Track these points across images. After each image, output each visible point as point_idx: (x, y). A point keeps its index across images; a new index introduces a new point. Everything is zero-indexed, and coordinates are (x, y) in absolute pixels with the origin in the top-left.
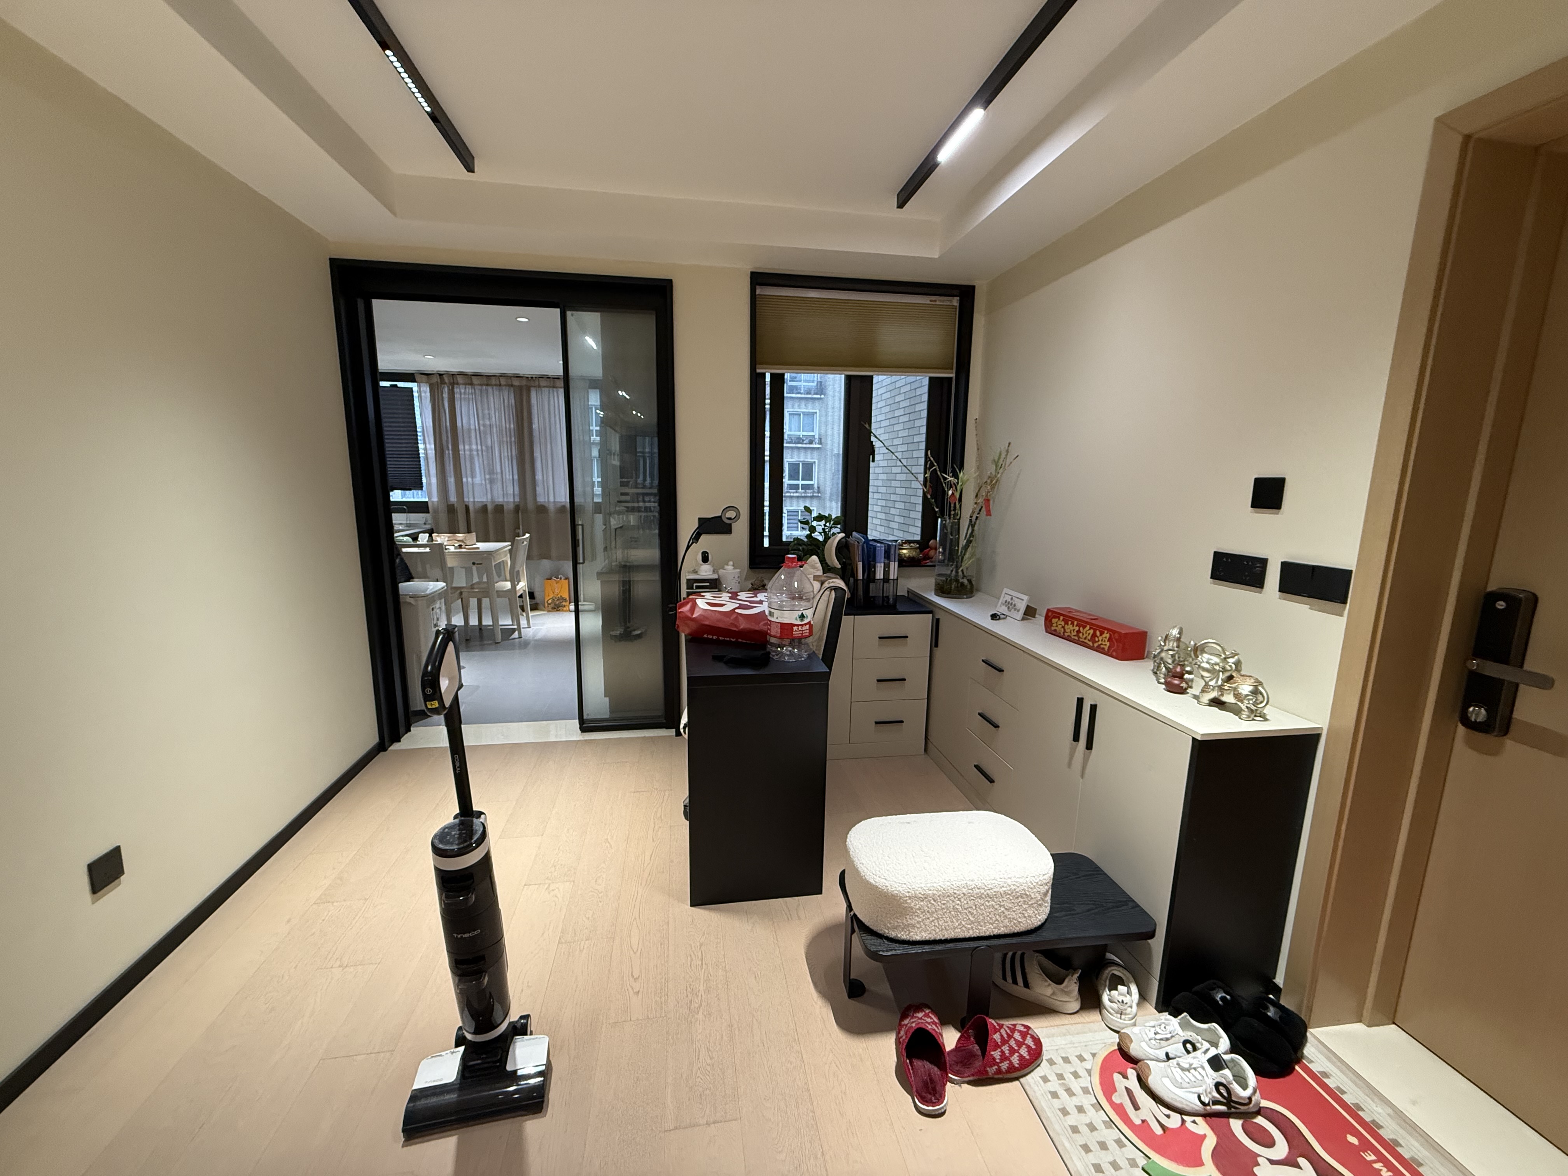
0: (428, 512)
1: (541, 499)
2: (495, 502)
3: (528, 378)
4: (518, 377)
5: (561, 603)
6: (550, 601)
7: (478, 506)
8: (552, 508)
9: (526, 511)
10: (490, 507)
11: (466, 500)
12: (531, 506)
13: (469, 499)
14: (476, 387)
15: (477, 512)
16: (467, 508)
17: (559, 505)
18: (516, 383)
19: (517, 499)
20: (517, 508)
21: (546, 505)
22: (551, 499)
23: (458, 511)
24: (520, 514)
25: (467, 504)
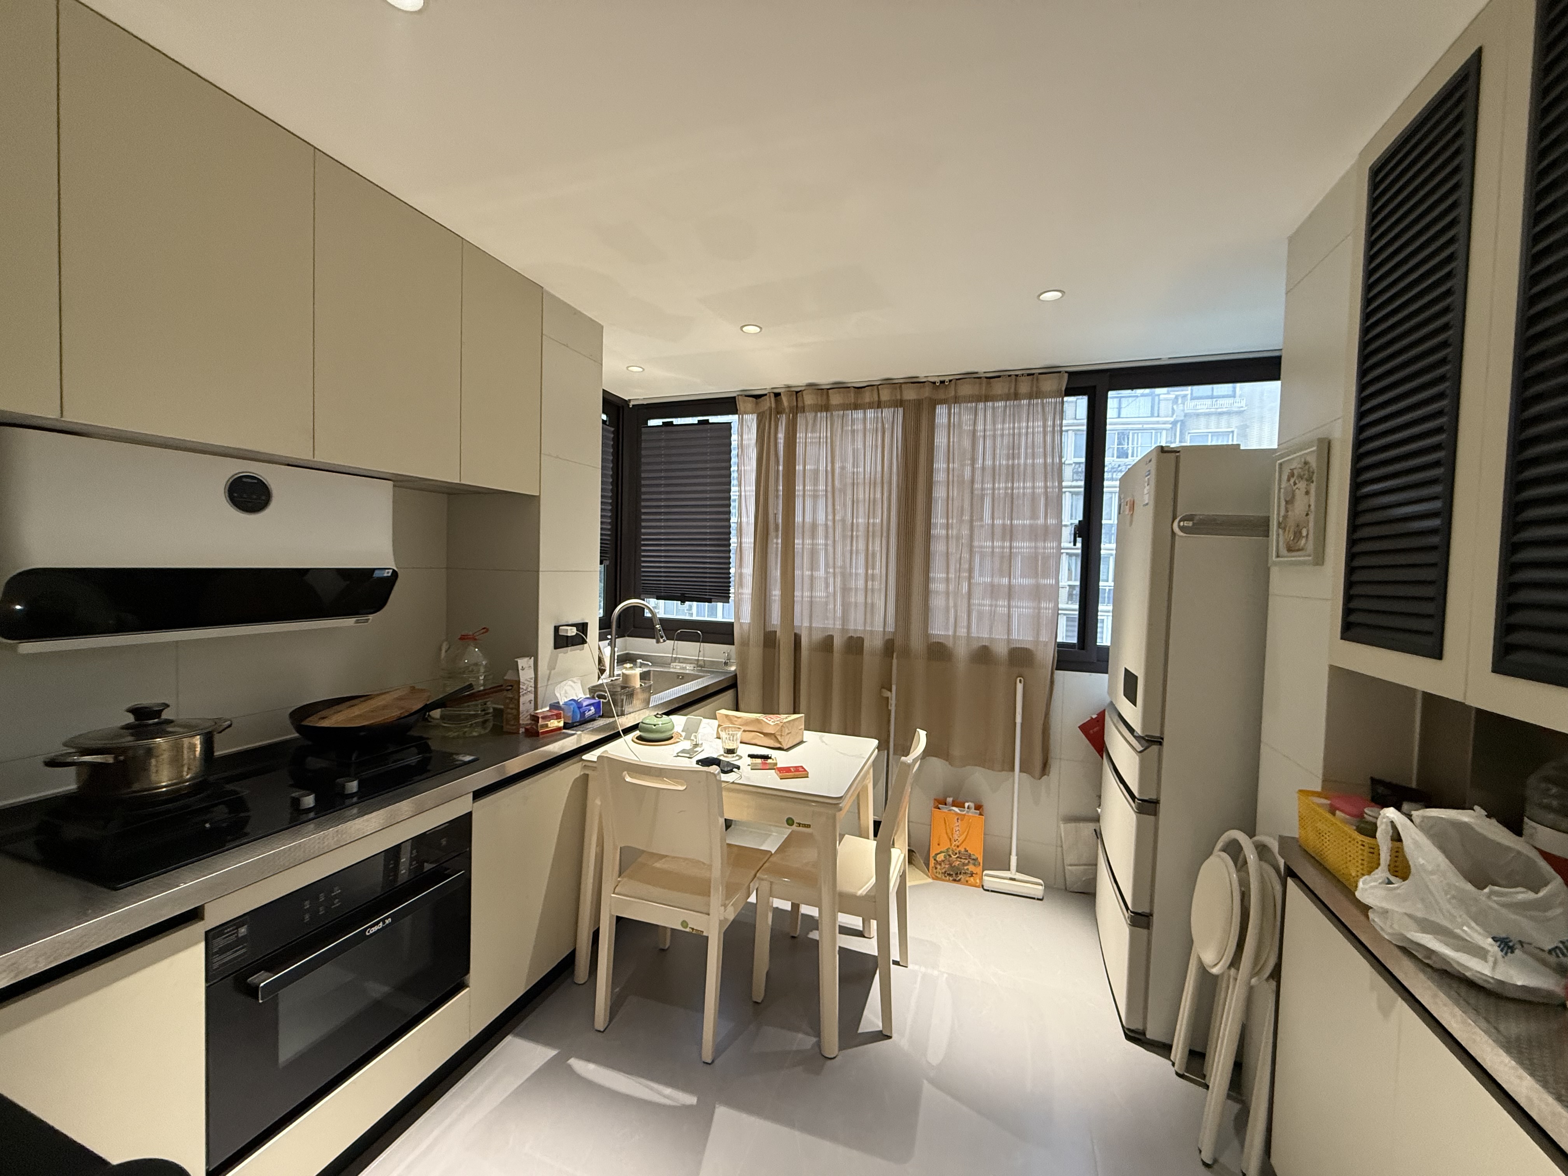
0: (733, 644)
1: (939, 629)
2: (847, 630)
3: (934, 383)
4: (914, 382)
5: (964, 864)
6: (941, 857)
7: (818, 636)
8: (961, 651)
9: (906, 652)
10: (838, 642)
11: (797, 623)
12: (917, 644)
13: (801, 621)
14: (835, 413)
15: (813, 649)
16: (797, 639)
17: (975, 645)
18: (910, 394)
19: (891, 628)
20: (889, 647)
21: (950, 644)
22: (962, 632)
23: (781, 643)
24: (895, 661)
25: (797, 631)
